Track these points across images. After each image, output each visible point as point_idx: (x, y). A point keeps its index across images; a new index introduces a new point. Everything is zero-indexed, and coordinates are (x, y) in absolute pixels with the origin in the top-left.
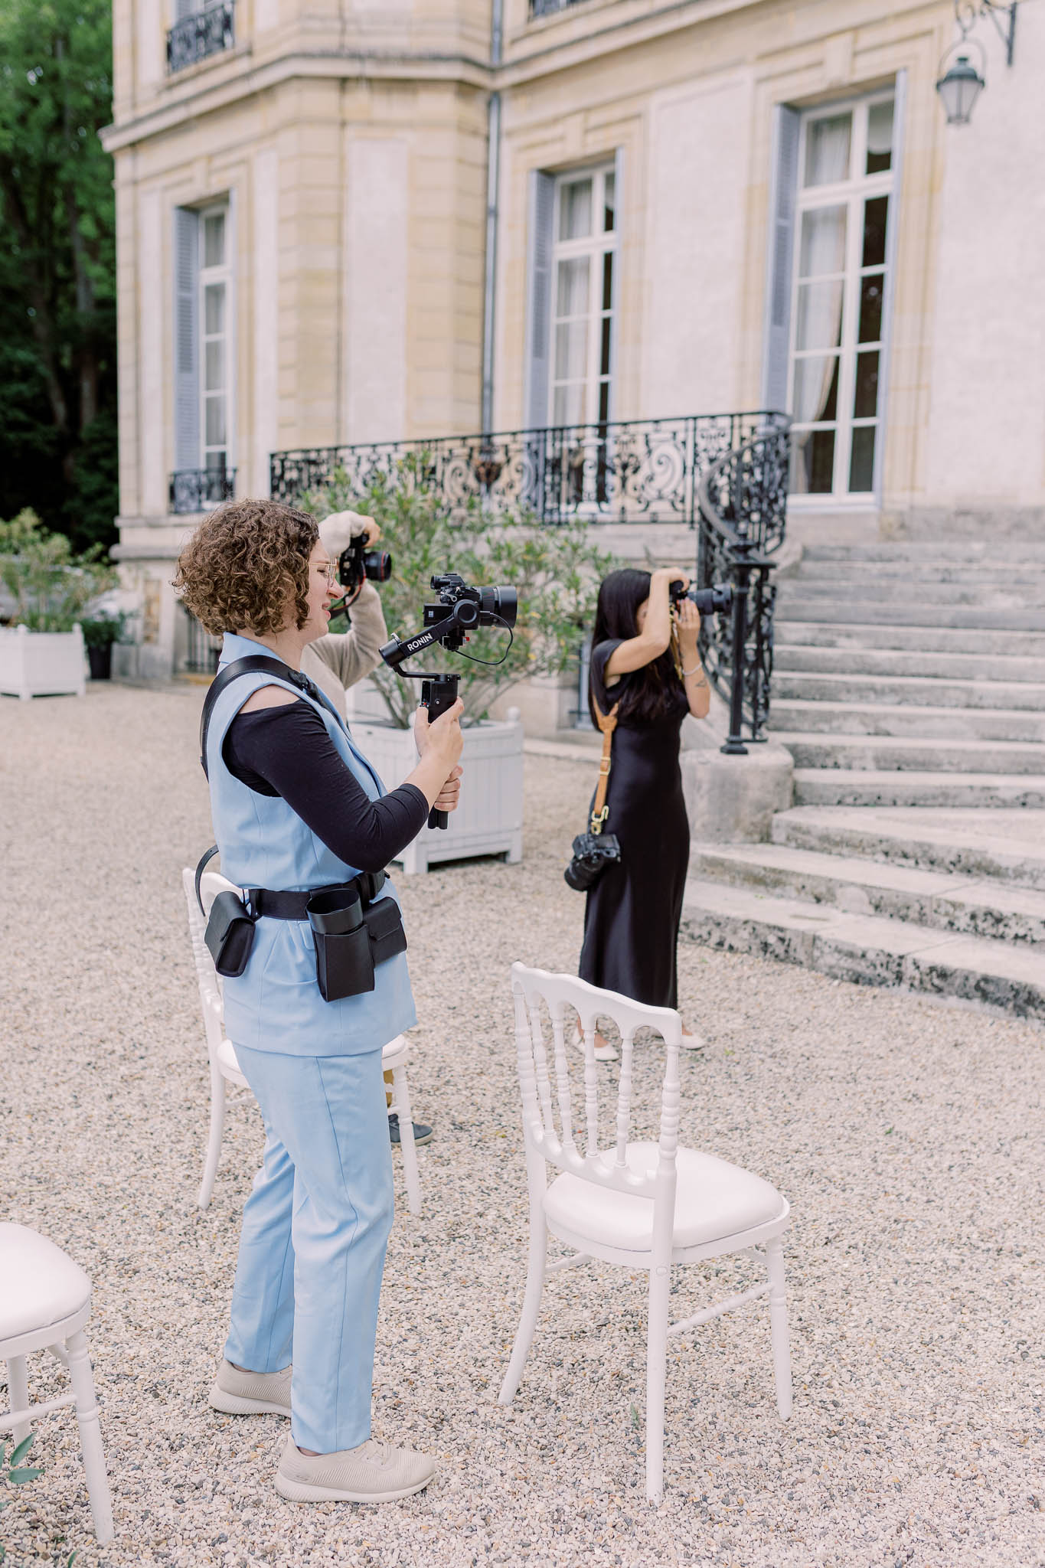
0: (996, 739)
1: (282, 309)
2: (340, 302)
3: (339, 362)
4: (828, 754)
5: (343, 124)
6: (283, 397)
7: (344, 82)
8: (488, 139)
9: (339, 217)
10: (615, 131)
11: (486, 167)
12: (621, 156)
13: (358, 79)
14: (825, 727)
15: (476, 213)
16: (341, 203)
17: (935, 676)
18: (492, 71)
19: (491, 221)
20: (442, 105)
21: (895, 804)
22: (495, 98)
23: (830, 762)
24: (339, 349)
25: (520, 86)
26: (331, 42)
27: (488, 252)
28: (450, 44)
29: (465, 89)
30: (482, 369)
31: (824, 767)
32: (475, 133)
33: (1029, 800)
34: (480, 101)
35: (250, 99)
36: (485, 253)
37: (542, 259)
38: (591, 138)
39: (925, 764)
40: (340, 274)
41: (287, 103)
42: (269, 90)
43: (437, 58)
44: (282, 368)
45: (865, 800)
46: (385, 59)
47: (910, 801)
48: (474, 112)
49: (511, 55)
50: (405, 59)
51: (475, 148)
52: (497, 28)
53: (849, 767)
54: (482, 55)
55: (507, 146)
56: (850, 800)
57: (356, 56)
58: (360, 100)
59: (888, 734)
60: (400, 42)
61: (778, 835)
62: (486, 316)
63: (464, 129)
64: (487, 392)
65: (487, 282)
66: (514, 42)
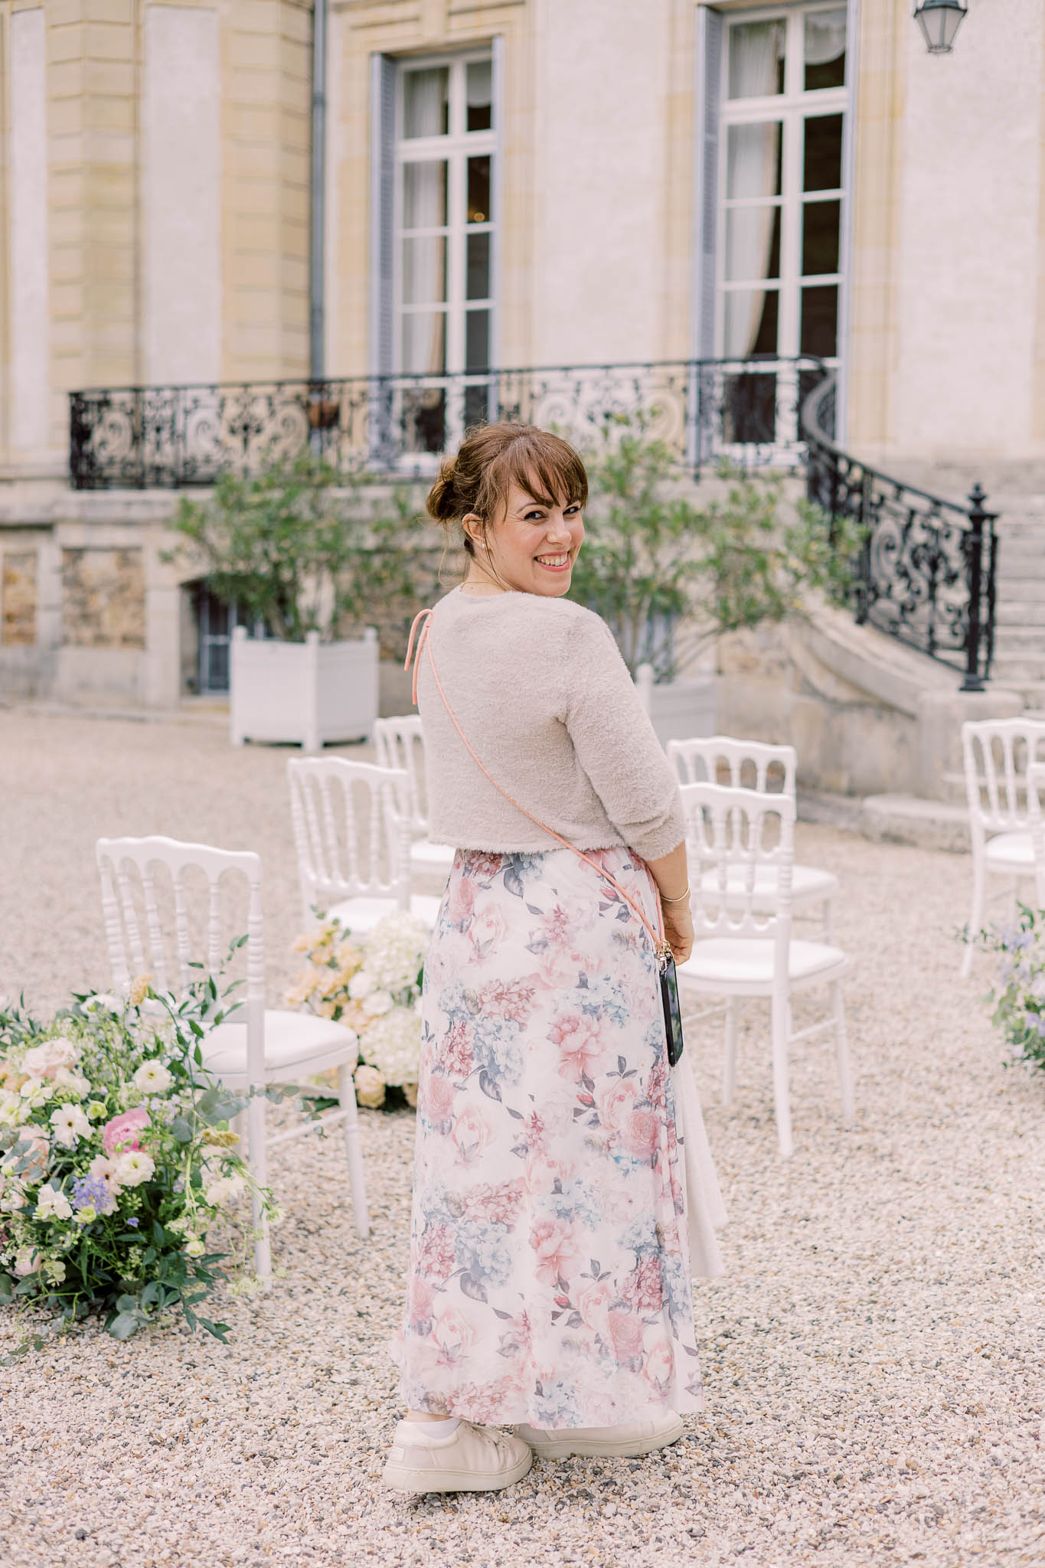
1: (56, 209)
2: (137, 204)
3: (137, 279)
6: (59, 319)
9: (135, 98)
10: (489, 17)
11: (312, 45)
12: (499, 45)
15: (302, 103)
16: (137, 81)
19: (318, 111)
24: (137, 262)
27: (315, 149)
36: (311, 149)
37: (387, 162)
38: (456, 22)
40: (136, 169)
44: (57, 283)
62: (314, 227)
65: (315, 185)
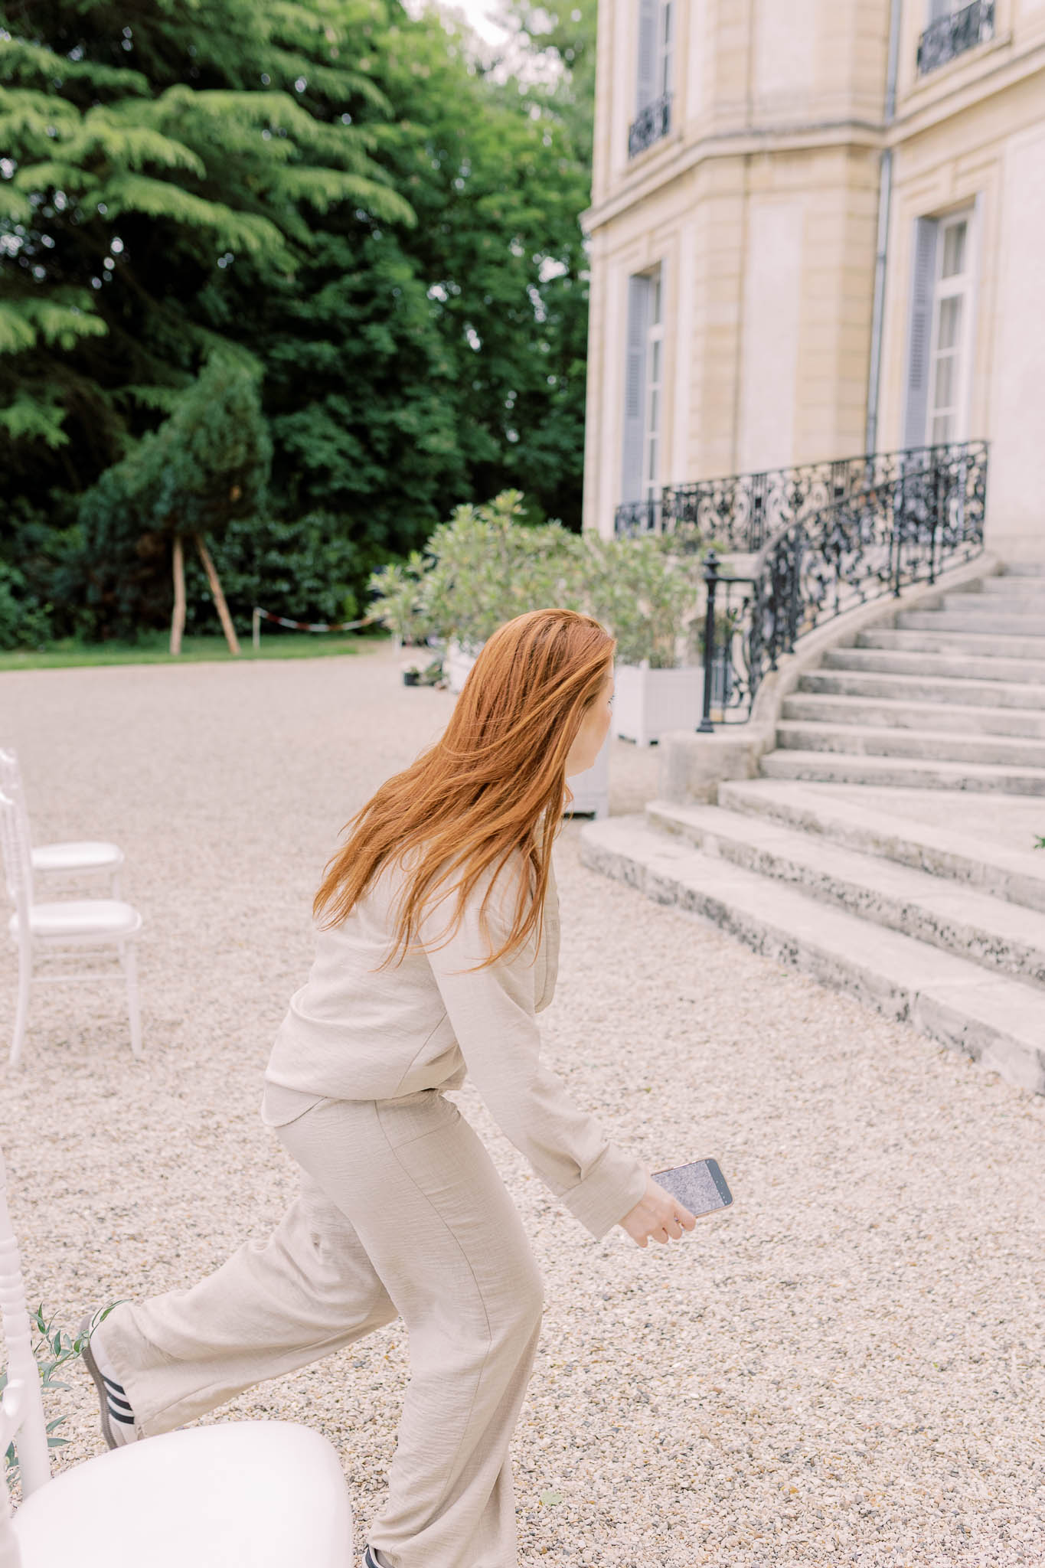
0: (1000, 734)
1: (694, 360)
4: (824, 740)
5: (747, 194)
6: (691, 437)
7: (748, 158)
8: (879, 192)
9: (741, 276)
10: (979, 175)
12: (979, 199)
13: (761, 153)
14: (853, 719)
15: (866, 261)
16: (743, 263)
17: (996, 680)
18: (883, 130)
19: (880, 268)
20: (836, 167)
21: (845, 781)
22: (888, 154)
23: (826, 747)
25: (908, 141)
26: (738, 123)
27: (876, 296)
28: (842, 110)
29: (855, 151)
30: (867, 405)
31: (821, 750)
32: (866, 188)
33: (968, 784)
34: (873, 158)
35: (678, 179)
36: (873, 296)
37: (921, 299)
38: (960, 184)
39: (907, 751)
40: (740, 326)
41: (703, 181)
42: (690, 170)
43: (828, 126)
44: (692, 411)
45: (820, 777)
46: (782, 133)
47: (860, 779)
48: (866, 170)
49: (904, 111)
50: (800, 131)
51: (867, 202)
52: (892, 90)
53: (842, 752)
54: (874, 116)
55: (898, 196)
56: (806, 776)
57: (758, 133)
58: (762, 170)
59: (906, 727)
60: (801, 115)
61: (722, 800)
62: (872, 355)
63: (854, 186)
64: (872, 425)
65: (875, 324)
66: (907, 99)
